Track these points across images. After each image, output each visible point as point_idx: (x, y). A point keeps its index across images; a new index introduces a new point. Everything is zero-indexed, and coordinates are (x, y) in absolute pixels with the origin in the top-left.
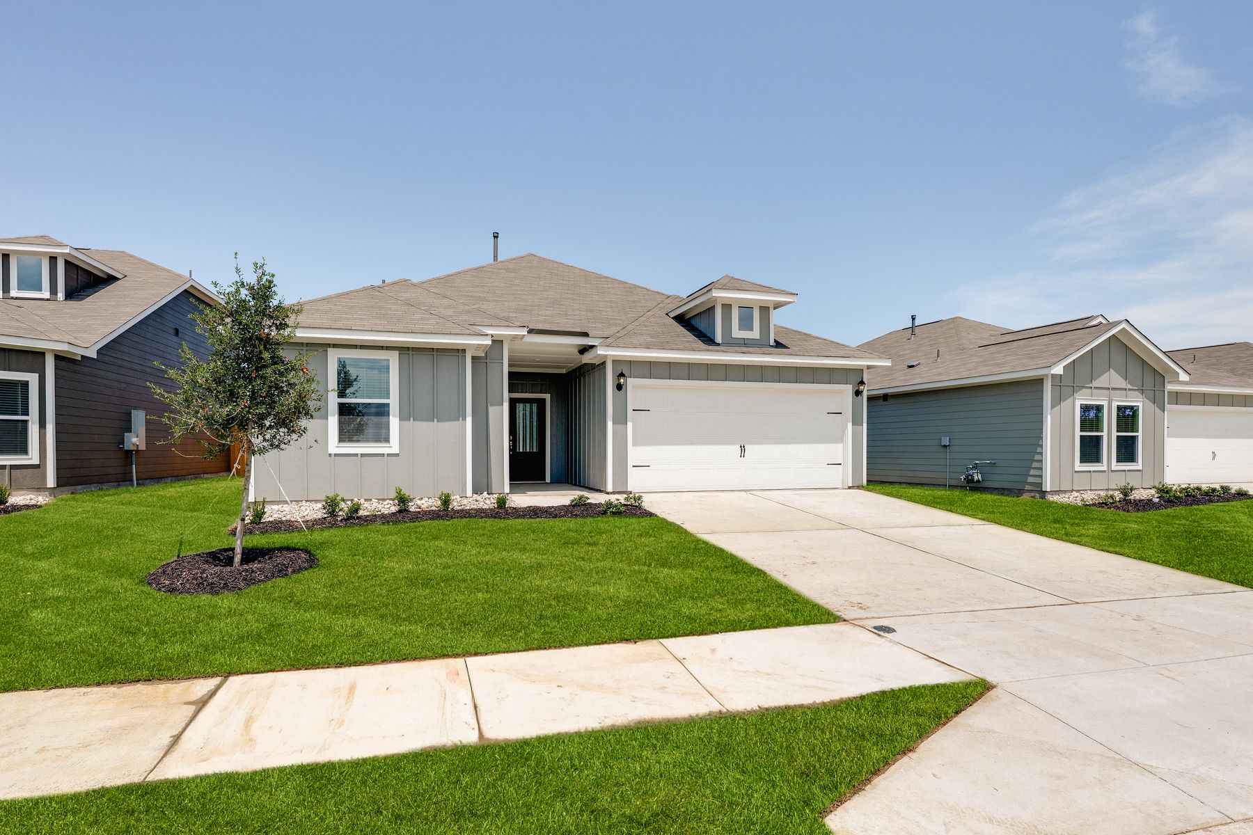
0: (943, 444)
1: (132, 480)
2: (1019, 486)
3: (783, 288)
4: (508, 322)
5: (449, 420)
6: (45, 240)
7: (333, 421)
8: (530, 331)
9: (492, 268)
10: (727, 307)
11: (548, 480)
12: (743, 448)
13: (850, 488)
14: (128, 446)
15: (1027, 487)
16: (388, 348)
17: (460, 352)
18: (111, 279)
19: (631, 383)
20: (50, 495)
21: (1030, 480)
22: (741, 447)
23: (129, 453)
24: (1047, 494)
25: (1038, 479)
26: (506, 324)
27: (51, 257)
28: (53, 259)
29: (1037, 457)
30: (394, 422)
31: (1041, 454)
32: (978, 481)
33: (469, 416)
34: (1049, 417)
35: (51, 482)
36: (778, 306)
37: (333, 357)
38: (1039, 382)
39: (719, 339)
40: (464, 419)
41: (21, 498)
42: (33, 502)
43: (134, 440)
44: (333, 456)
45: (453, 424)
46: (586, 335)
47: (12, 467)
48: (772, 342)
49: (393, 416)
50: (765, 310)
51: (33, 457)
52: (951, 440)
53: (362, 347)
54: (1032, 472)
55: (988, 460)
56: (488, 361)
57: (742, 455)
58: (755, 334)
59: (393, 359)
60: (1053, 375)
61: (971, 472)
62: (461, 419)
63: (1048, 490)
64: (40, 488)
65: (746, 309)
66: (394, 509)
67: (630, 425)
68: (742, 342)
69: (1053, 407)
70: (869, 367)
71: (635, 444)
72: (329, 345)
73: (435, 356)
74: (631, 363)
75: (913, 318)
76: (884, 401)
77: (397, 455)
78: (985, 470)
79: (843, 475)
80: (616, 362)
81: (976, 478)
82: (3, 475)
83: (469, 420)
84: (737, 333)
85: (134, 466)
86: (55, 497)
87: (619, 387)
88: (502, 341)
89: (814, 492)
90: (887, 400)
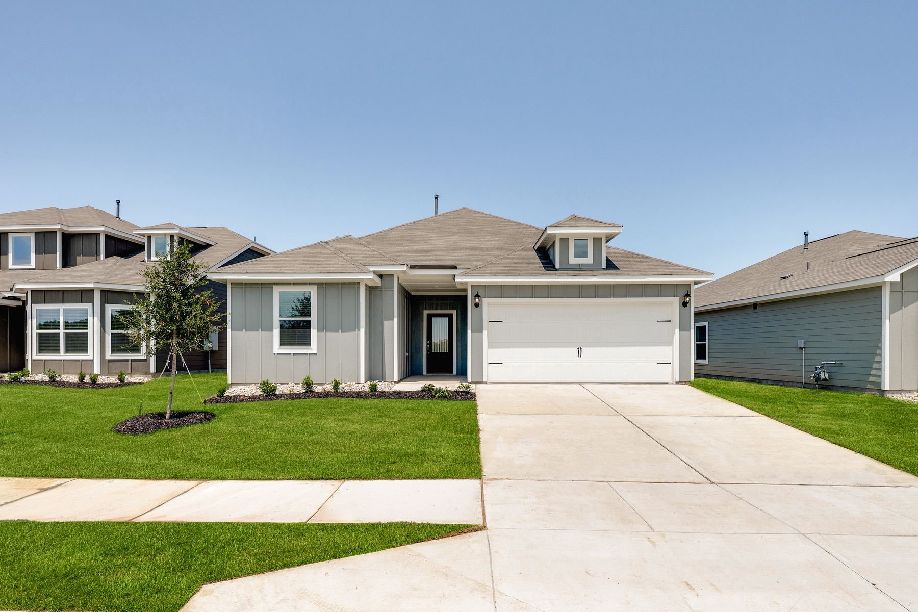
0: (799, 346)
1: (208, 369)
2: (862, 385)
3: (612, 222)
4: (394, 261)
5: (349, 331)
6: (170, 226)
7: (276, 333)
8: (412, 267)
9: (427, 221)
10: (565, 240)
11: (454, 373)
12: (580, 350)
13: (677, 383)
14: (206, 349)
15: (869, 386)
16: (310, 284)
17: (355, 284)
18: (208, 246)
19: (486, 301)
20: (152, 377)
21: (871, 379)
22: (578, 349)
23: (207, 353)
24: (885, 393)
25: (878, 378)
26: (392, 262)
27: (171, 236)
28: (172, 237)
29: (877, 358)
30: (314, 332)
31: (880, 355)
32: (825, 380)
33: (362, 328)
34: (887, 322)
35: (153, 369)
36: (609, 238)
37: (277, 290)
38: (877, 290)
39: (558, 266)
40: (359, 330)
41: (135, 378)
42: (141, 381)
43: (210, 345)
44: (276, 355)
45: (352, 333)
46: (455, 267)
47: (132, 360)
48: (604, 266)
49: (313, 329)
50: (597, 240)
51: (142, 355)
52: (807, 343)
53: (294, 284)
54: (873, 372)
55: (833, 360)
56: (383, 289)
57: (580, 355)
58: (589, 260)
59: (313, 291)
60: (891, 283)
61: (818, 372)
62: (357, 330)
63: (887, 388)
64: (147, 373)
65: (581, 242)
66: (303, 391)
67: (485, 333)
68: (578, 266)
69: (891, 312)
70: (696, 283)
71: (489, 347)
72: (274, 284)
73: (340, 288)
74: (486, 287)
75: (806, 234)
76: (754, 309)
77: (316, 354)
78: (834, 370)
79: (673, 372)
80: (474, 286)
81: (822, 377)
82: (128, 365)
83: (362, 331)
84: (573, 260)
85: (209, 360)
86: (155, 378)
87: (477, 305)
88: (393, 275)
89: (643, 385)
90: (757, 308)
